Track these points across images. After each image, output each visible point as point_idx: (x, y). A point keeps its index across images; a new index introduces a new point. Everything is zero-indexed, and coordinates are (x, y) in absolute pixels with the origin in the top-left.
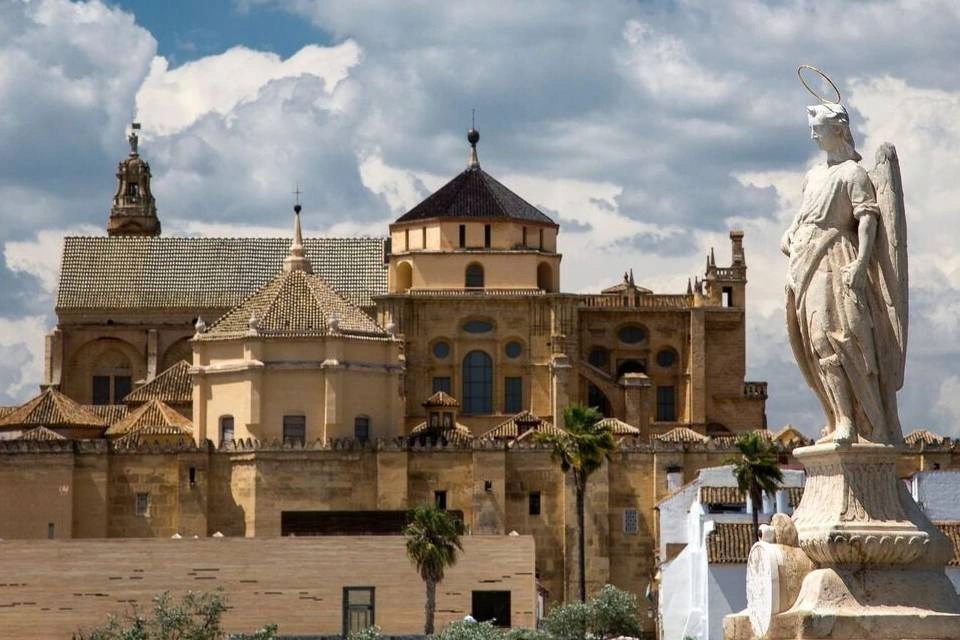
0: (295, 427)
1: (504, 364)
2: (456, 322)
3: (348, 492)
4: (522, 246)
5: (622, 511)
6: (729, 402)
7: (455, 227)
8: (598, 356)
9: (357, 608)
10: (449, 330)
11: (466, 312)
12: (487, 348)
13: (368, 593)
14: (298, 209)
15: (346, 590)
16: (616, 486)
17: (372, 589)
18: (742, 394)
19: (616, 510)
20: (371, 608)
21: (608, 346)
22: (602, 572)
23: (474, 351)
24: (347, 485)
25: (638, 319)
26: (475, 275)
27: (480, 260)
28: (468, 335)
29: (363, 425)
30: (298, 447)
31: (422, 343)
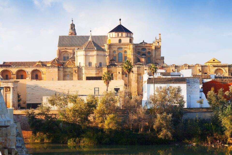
0: (90, 64)
1: (124, 55)
2: (117, 48)
3: (98, 74)
4: (127, 36)
5: (139, 76)
6: (159, 60)
7: (117, 33)
8: (139, 53)
9: (96, 91)
10: (116, 49)
11: (118, 47)
12: (121, 52)
13: (98, 88)
14: (91, 31)
15: (95, 88)
16: (138, 72)
17: (99, 88)
18: (160, 58)
19: (138, 76)
20: (98, 91)
21: (140, 51)
22: (136, 85)
23: (120, 52)
24: (98, 73)
25: (145, 47)
26: (120, 41)
27: (121, 38)
28: (119, 50)
29: (100, 64)
30: (91, 67)
31: (112, 51)
